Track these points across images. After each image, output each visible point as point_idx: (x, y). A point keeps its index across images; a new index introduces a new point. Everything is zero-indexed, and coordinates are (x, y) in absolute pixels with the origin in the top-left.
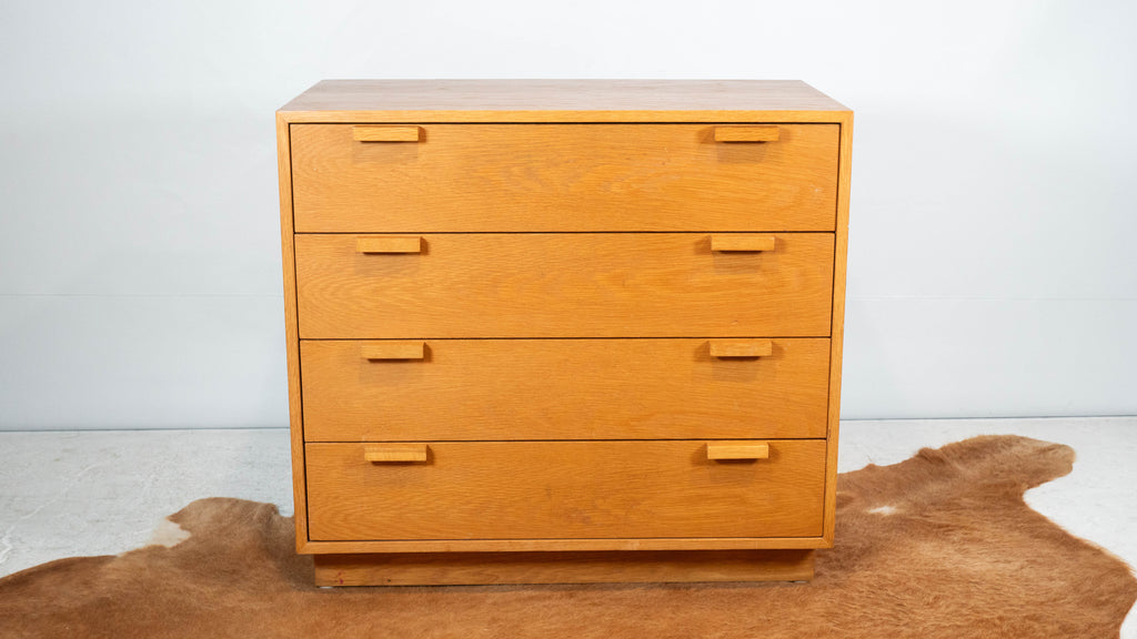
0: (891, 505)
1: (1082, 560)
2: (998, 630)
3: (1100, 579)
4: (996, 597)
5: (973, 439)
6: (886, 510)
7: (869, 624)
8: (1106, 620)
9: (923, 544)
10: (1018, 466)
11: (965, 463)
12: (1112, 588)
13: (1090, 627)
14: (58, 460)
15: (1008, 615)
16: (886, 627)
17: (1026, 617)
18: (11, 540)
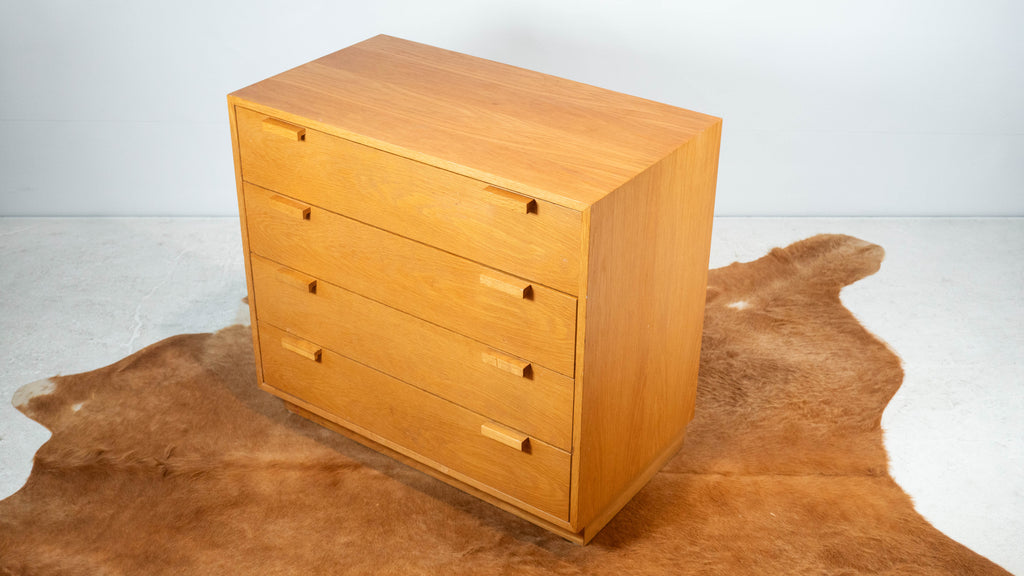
0: (744, 300)
1: (869, 353)
2: (801, 412)
3: (878, 370)
4: (805, 384)
5: (812, 238)
6: (740, 305)
7: (716, 405)
8: (874, 406)
9: (762, 337)
10: (841, 265)
11: (803, 262)
12: (884, 379)
13: (863, 411)
15: (810, 399)
16: (727, 408)
17: (823, 402)
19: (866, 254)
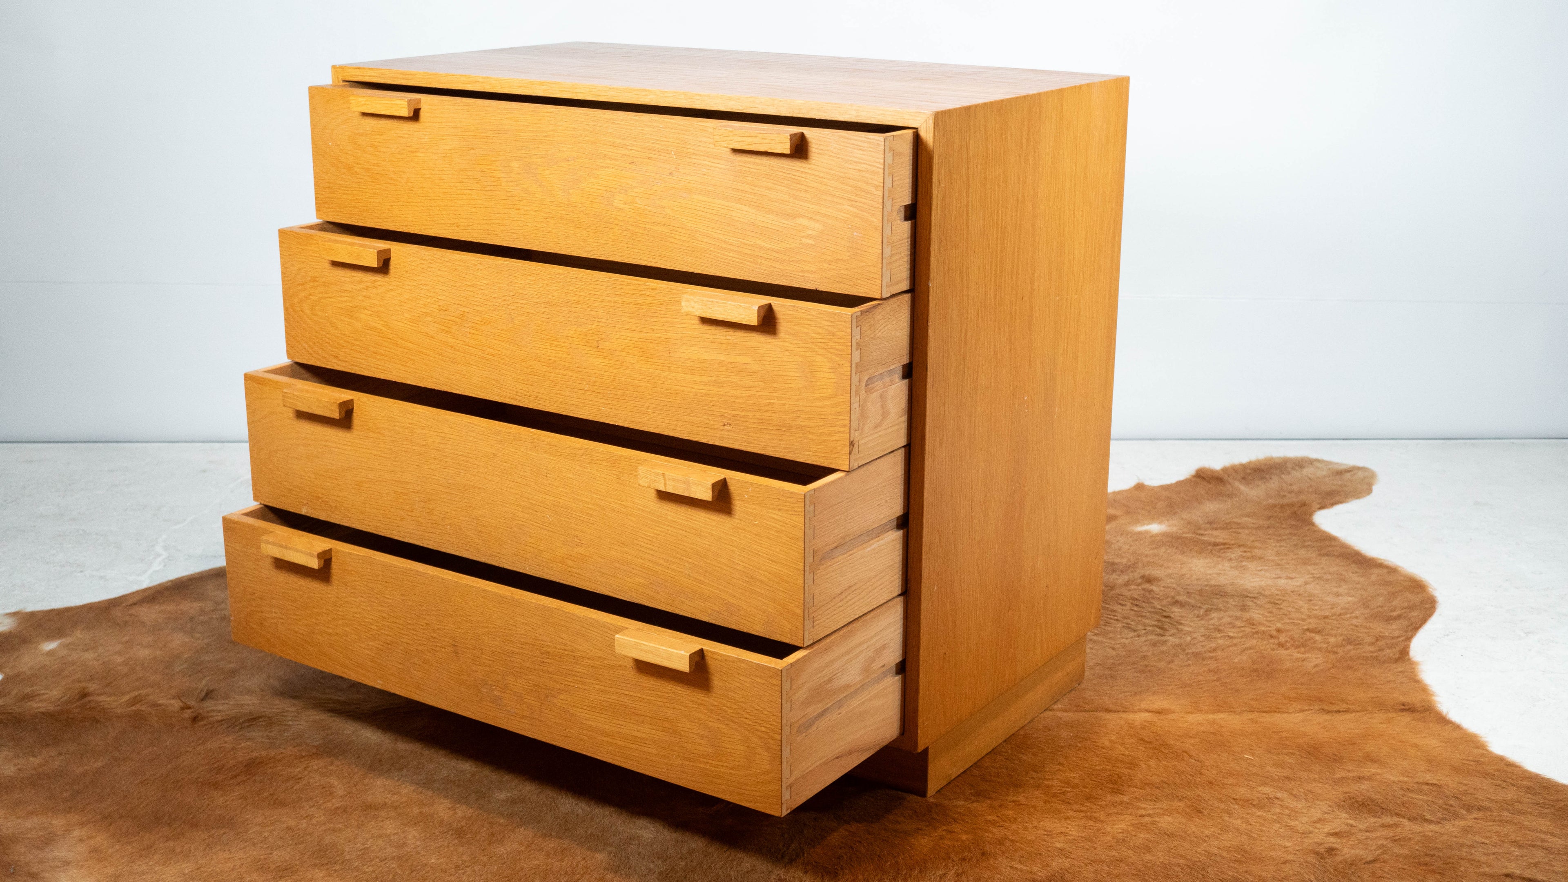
0: (1160, 523)
1: (1374, 578)
2: (1276, 641)
3: (1393, 595)
4: (1274, 610)
5: (1258, 461)
6: (1155, 528)
7: (1132, 634)
8: (1397, 633)
9: (1195, 561)
10: (1311, 486)
11: (1248, 484)
12: (1406, 604)
13: (1377, 640)
14: (204, 471)
15: (1287, 627)
16: (1150, 637)
17: (1308, 630)
18: (166, 548)
19: (1347, 476)
